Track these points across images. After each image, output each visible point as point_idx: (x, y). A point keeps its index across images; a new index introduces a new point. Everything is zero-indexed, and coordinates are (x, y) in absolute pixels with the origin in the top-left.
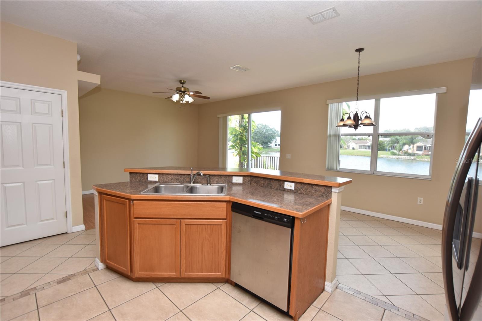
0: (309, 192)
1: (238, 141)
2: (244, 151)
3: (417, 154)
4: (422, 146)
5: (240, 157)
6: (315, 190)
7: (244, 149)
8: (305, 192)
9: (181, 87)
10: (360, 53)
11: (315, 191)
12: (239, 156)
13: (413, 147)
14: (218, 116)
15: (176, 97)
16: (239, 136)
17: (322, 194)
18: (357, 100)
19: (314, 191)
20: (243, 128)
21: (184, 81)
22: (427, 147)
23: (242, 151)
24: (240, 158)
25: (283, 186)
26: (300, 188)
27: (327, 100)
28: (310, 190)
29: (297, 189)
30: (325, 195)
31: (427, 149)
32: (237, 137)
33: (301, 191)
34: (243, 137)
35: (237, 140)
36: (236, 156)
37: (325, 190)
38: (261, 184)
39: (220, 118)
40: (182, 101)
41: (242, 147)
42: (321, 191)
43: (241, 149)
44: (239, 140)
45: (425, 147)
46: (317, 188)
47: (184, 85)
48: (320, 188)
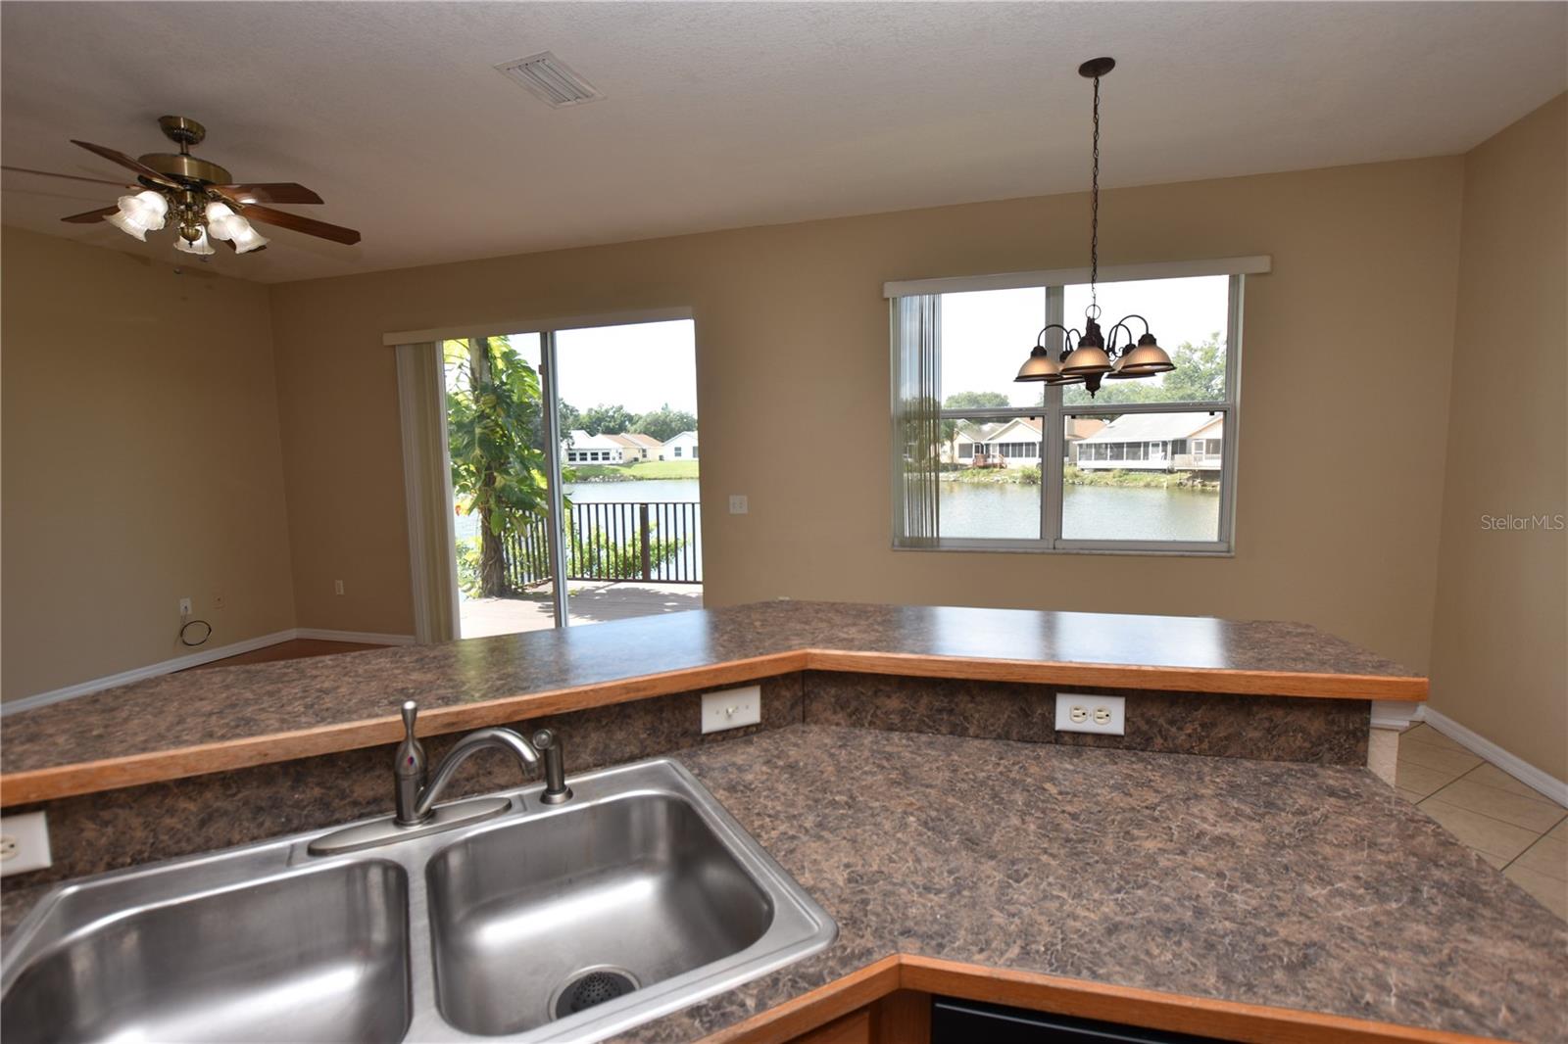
0: (1226, 738)
1: (478, 452)
2: (503, 489)
3: (961, 465)
4: (972, 445)
5: (487, 514)
6: (1267, 724)
7: (503, 482)
8: (1201, 740)
9: (176, 156)
10: (1100, 78)
11: (1268, 731)
12: (482, 510)
13: (952, 448)
14: (389, 339)
15: (144, 212)
16: (478, 431)
17: (1313, 745)
18: (1093, 281)
19: (1256, 734)
20: (491, 398)
21: (188, 121)
22: (982, 446)
23: (495, 490)
24: (485, 517)
25: (1043, 715)
26: (1161, 721)
27: (883, 284)
28: (1231, 730)
29: (1145, 727)
30: (1331, 749)
31: (982, 452)
32: (471, 432)
33: (1174, 738)
34: (493, 431)
35: (470, 445)
36: (471, 510)
37: (1333, 722)
38: (886, 713)
39: (397, 348)
40: (191, 239)
41: (495, 474)
42: (1303, 730)
43: (489, 481)
44: (480, 446)
45: (977, 447)
46: (1280, 713)
47: (193, 150)
48: (1301, 718)
